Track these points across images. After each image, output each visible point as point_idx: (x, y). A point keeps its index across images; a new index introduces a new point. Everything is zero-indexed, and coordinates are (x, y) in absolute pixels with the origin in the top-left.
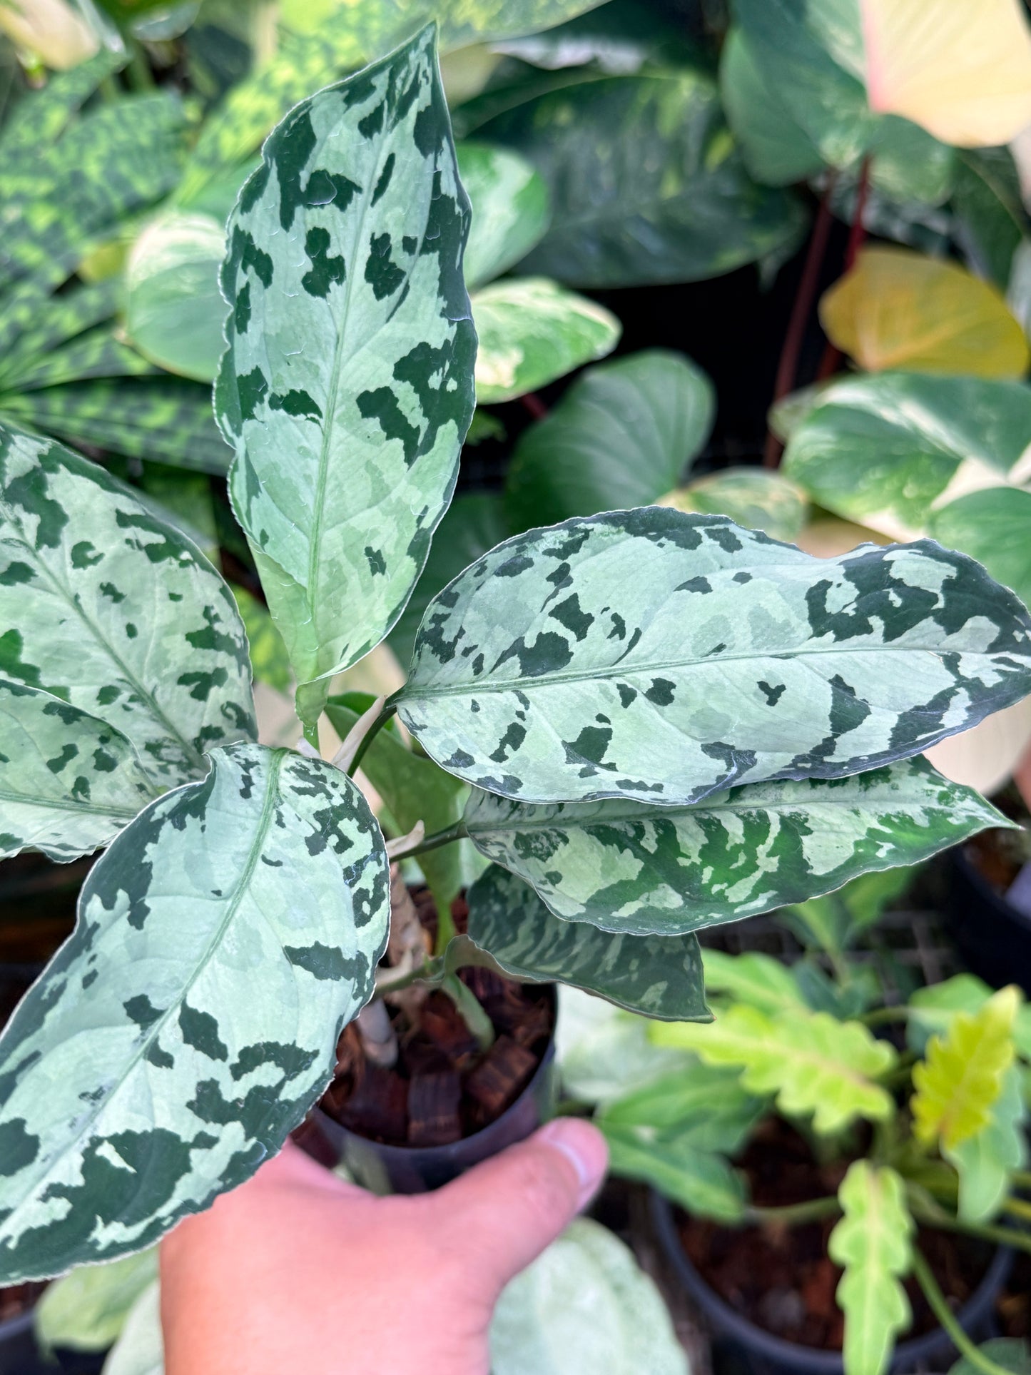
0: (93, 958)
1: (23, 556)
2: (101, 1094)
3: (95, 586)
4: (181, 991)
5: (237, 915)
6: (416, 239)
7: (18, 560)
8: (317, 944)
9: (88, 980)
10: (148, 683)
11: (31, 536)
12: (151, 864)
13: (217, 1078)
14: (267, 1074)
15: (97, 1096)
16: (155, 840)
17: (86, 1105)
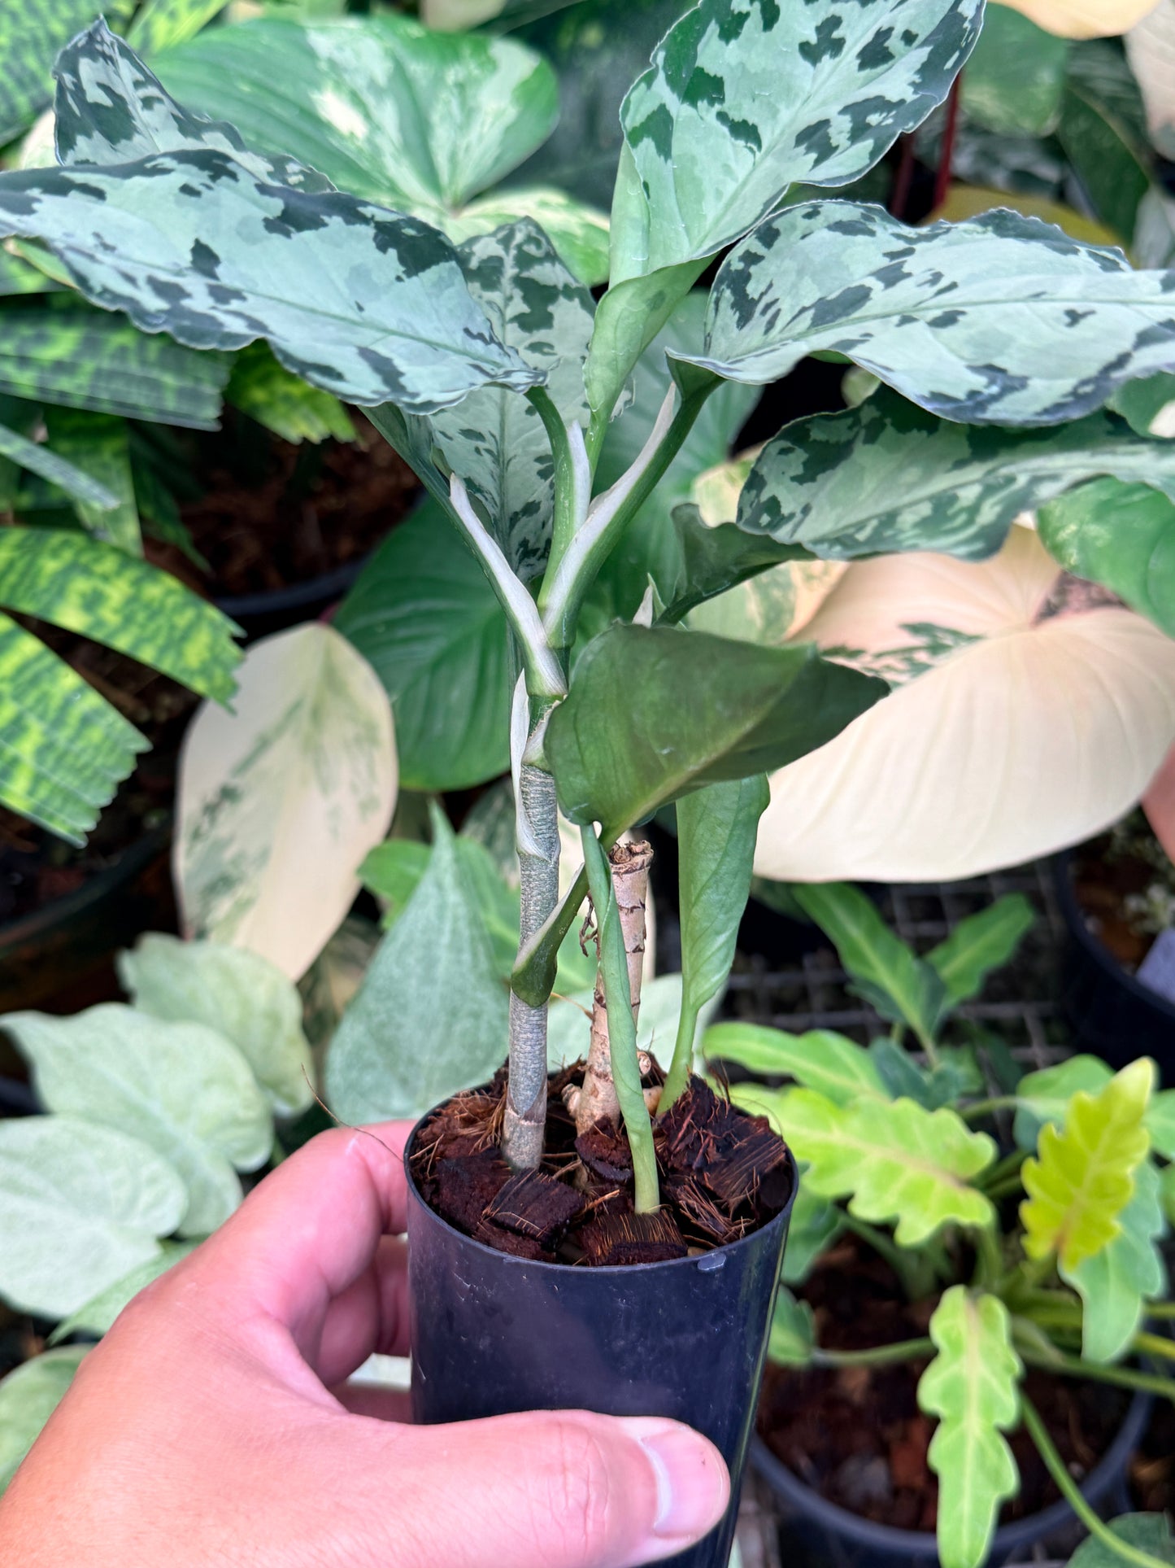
0: (209, 187)
6: (917, 36)
10: (513, 450)
12: (325, 225)
16: (348, 221)
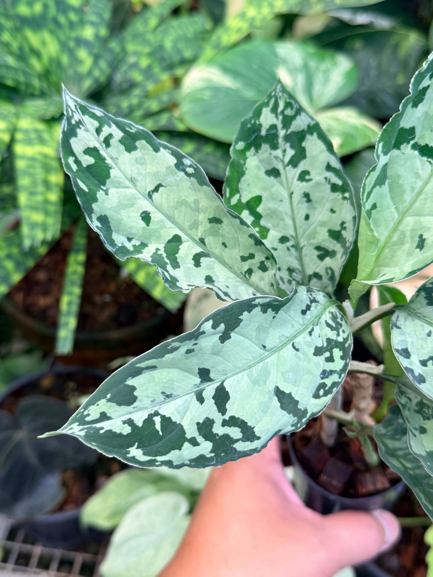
0: (196, 344)
1: (280, 167)
2: (170, 397)
3: (302, 192)
4: (225, 377)
5: (266, 361)
7: (277, 167)
8: (290, 394)
9: (189, 351)
10: (303, 242)
11: (287, 159)
12: (242, 320)
13: (215, 420)
14: (235, 433)
15: (168, 396)
16: (249, 311)
17: (162, 397)
